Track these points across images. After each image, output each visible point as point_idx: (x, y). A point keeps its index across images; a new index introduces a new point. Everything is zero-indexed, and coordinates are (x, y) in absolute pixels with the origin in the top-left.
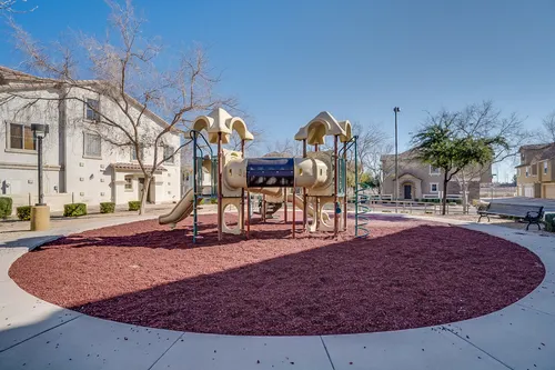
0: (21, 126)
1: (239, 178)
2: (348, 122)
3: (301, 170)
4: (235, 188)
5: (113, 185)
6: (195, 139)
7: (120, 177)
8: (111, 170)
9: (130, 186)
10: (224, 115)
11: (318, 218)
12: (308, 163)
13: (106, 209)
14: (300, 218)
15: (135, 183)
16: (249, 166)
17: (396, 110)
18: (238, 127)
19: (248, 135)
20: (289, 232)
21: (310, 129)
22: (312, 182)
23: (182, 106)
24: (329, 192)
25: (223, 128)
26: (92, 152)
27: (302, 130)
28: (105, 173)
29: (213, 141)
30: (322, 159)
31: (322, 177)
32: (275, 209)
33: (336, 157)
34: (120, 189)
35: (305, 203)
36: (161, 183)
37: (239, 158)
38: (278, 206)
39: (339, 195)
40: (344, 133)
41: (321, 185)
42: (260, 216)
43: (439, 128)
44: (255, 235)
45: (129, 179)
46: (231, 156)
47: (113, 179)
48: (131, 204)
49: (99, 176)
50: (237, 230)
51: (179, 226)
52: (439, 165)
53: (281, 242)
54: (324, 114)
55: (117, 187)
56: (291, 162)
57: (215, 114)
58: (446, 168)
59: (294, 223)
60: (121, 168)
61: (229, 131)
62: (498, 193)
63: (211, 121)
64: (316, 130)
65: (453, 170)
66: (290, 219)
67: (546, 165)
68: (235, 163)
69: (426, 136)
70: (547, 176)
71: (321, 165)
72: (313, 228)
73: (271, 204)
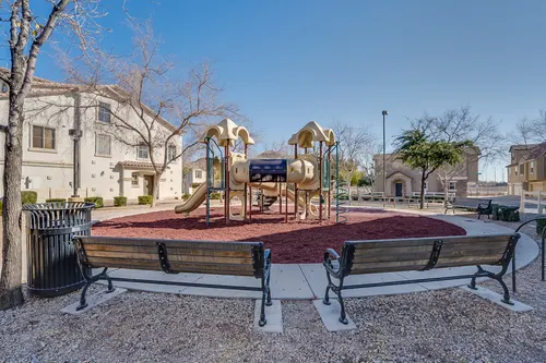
0: (42, 128)
1: (243, 175)
2: (331, 130)
3: (292, 169)
4: (239, 183)
5: (121, 181)
6: (207, 144)
7: (128, 174)
8: (119, 167)
9: (136, 183)
10: (231, 125)
11: (307, 209)
12: (298, 163)
13: (120, 202)
14: (291, 210)
15: (141, 180)
16: (251, 166)
17: (384, 113)
18: (243, 134)
19: (251, 140)
20: (283, 219)
21: (300, 136)
22: (301, 179)
23: (189, 112)
24: (315, 187)
25: (231, 136)
26: (103, 151)
27: (294, 136)
28: (114, 170)
29: (222, 144)
30: (310, 161)
31: (310, 175)
32: (272, 202)
33: (321, 159)
34: (127, 185)
35: (296, 196)
36: (164, 180)
37: (243, 159)
38: (274, 199)
39: (323, 189)
40: (328, 139)
41: (309, 181)
42: (258, 209)
43: (417, 132)
44: (255, 221)
45: (135, 176)
46: (237, 157)
47: (121, 176)
48: (140, 199)
49: (109, 172)
50: (240, 218)
51: (192, 214)
52: (418, 165)
53: (276, 225)
54: (312, 124)
55: (125, 183)
56: (284, 163)
57: (224, 123)
58: (424, 167)
59: (287, 214)
60: (129, 166)
61: (236, 138)
62: (490, 192)
63: (221, 129)
64: (305, 137)
65: (430, 169)
66: (284, 211)
67: (532, 165)
68: (240, 163)
69: (406, 139)
70: (533, 175)
71: (308, 164)
72: (303, 217)
73: (267, 197)
